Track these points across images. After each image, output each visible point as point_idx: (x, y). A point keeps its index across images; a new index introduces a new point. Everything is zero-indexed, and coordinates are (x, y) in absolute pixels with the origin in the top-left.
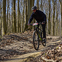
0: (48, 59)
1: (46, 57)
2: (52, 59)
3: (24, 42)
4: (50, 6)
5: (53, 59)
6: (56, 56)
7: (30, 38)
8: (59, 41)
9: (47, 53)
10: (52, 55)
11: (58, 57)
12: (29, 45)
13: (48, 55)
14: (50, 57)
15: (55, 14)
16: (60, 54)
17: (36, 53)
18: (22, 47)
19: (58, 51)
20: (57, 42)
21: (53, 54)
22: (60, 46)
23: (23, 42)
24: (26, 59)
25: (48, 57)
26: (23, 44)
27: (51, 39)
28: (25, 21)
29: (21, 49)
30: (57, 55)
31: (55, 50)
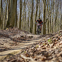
1: (25, 55)
4: (33, 4)
5: (32, 57)
6: (35, 55)
7: (12, 35)
8: (40, 40)
10: (31, 53)
11: (37, 55)
13: (27, 53)
15: (38, 12)
16: (39, 53)
18: (2, 43)
19: (38, 49)
21: (32, 52)
22: (40, 45)
25: (27, 55)
26: (4, 41)
27: (32, 37)
28: (8, 18)
30: (36, 53)
31: (35, 49)
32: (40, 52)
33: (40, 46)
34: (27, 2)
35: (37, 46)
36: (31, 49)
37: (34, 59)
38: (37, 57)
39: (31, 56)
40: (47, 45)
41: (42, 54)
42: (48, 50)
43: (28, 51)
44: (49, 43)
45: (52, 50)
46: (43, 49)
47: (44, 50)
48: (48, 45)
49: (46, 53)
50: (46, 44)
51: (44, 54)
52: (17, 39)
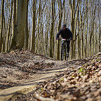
0: (46, 97)
2: (51, 97)
3: (8, 67)
4: (54, 10)
5: (54, 97)
8: (66, 69)
9: (45, 87)
10: (52, 91)
11: (61, 94)
12: (16, 73)
13: (45, 90)
14: (48, 93)
16: (65, 90)
17: (28, 87)
18: (5, 75)
19: (63, 84)
20: (63, 70)
21: (54, 89)
22: (66, 77)
23: (6, 68)
24: (11, 96)
25: (46, 95)
26: (7, 71)
29: (4, 79)
30: (60, 91)
31: (58, 84)
32: (67, 89)
33: (65, 80)
34: (44, 7)
35: (61, 79)
36: (52, 84)
37: (57, 100)
38: (61, 97)
39: (52, 96)
40: (77, 78)
41: (69, 93)
42: (80, 85)
43: (46, 88)
44: (80, 74)
45: (86, 86)
46: (71, 83)
47: (73, 85)
48: (80, 77)
49: (76, 91)
50: (76, 76)
51: (73, 92)
52: (29, 67)
